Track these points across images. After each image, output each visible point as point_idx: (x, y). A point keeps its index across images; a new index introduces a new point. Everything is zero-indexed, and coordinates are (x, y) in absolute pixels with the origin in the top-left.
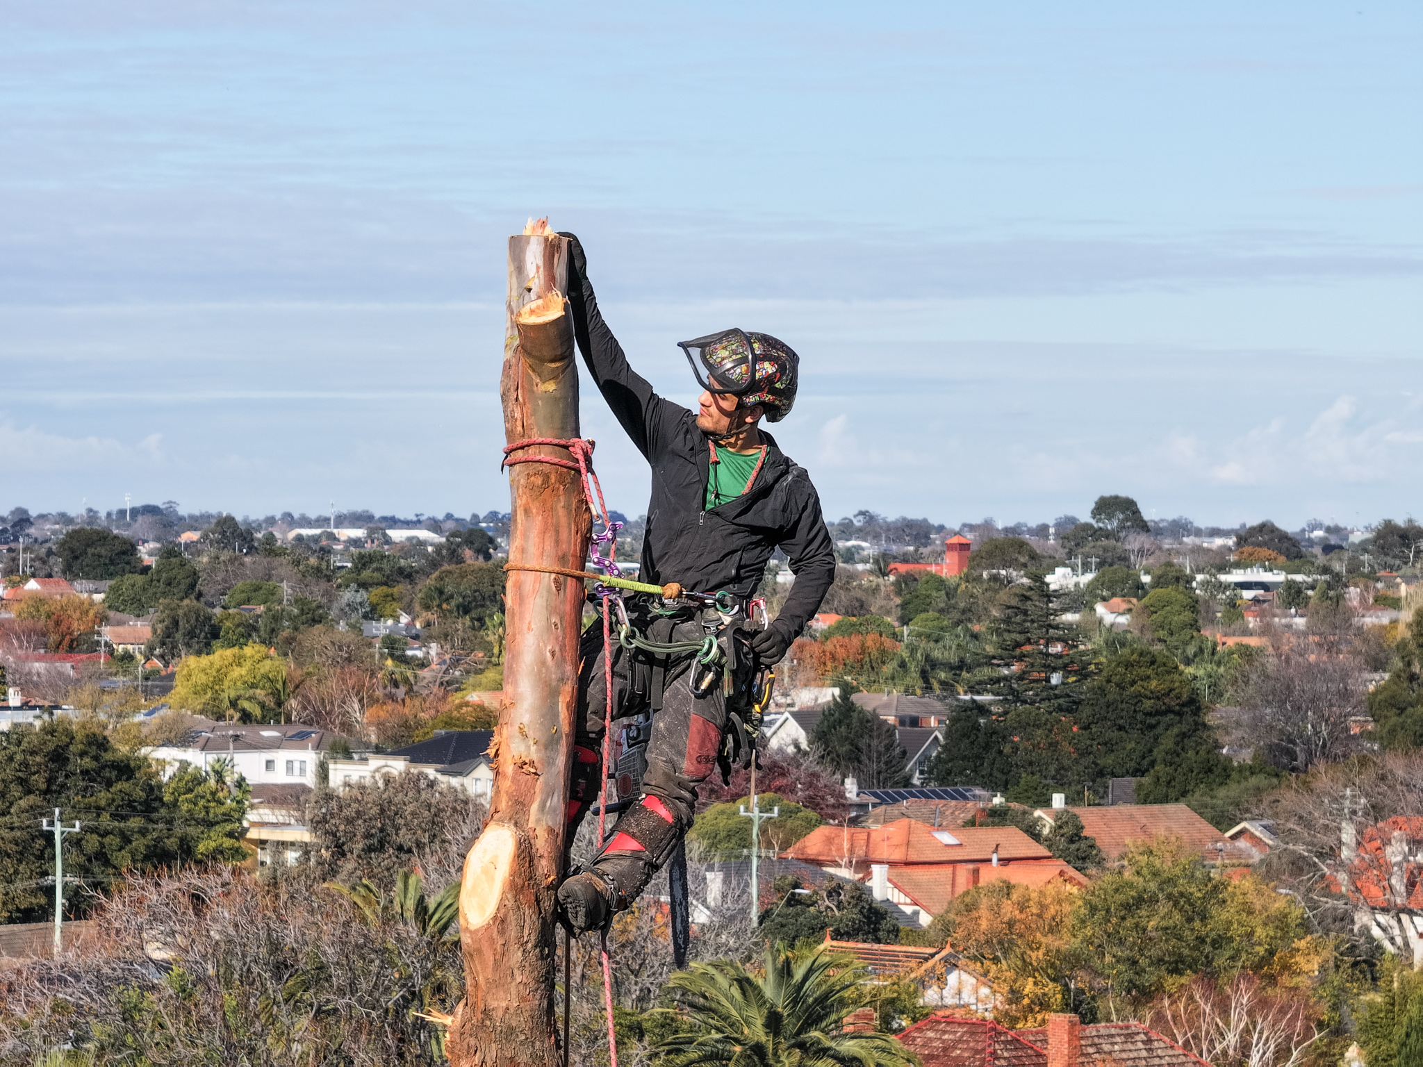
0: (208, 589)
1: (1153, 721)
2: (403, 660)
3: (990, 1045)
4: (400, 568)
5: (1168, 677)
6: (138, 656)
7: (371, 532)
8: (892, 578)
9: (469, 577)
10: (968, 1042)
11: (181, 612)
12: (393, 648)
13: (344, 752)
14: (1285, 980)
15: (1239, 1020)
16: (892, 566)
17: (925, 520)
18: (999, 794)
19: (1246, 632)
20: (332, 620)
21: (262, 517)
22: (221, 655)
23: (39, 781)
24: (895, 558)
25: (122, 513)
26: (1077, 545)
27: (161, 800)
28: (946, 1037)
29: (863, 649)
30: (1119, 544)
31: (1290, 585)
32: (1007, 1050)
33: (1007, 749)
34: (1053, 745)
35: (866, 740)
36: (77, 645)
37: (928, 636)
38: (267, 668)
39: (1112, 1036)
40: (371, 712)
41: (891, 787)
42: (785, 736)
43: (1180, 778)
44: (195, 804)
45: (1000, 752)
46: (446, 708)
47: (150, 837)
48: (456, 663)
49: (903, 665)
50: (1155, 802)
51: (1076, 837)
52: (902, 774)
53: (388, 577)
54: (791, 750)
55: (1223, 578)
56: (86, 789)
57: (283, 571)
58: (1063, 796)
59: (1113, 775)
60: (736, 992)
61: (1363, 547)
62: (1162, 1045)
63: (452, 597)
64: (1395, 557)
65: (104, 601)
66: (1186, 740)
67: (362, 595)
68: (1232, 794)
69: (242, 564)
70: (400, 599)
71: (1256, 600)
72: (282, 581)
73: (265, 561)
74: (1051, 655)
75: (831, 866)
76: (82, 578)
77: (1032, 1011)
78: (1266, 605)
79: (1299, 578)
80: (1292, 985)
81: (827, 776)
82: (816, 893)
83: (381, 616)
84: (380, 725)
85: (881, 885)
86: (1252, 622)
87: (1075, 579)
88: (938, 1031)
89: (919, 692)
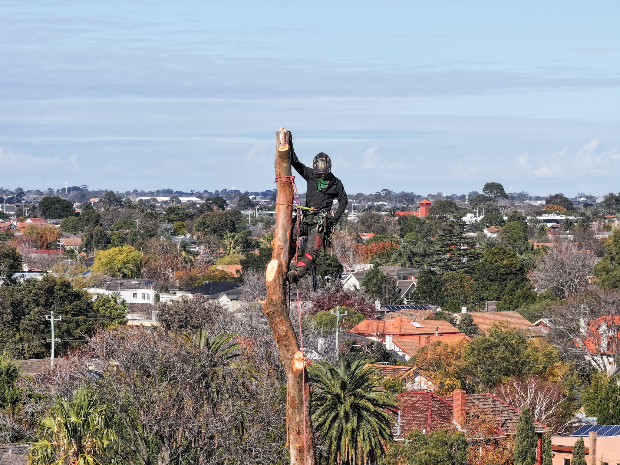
0: (105, 223)
1: (504, 277)
2: (189, 252)
3: (430, 402)
4: (186, 214)
5: (511, 259)
6: (76, 251)
7: (172, 198)
8: (397, 218)
9: (216, 217)
10: (422, 401)
11: (94, 232)
12: (185, 247)
13: (166, 290)
14: (551, 379)
15: (531, 394)
16: (397, 213)
17: (412, 193)
18: (439, 307)
19: (547, 241)
20: (159, 235)
21: (124, 192)
22: (112, 250)
23: (42, 301)
24: (399, 209)
25: (64, 190)
26: (477, 204)
27: (92, 308)
28: (413, 399)
29: (384, 248)
30: (495, 203)
31: (567, 221)
32: (437, 404)
33: (443, 289)
34: (463, 287)
35: (384, 285)
36: (50, 246)
37: (412, 243)
38: (133, 255)
39: (479, 399)
40: (177, 273)
41: (394, 305)
42: (350, 283)
43: (515, 301)
44: (106, 311)
45: (440, 290)
46: (208, 272)
47: (88, 324)
48: (211, 253)
49: (400, 254)
50: (505, 310)
51: (470, 324)
52: (399, 299)
53: (181, 218)
54: (353, 289)
55: (538, 218)
56: (61, 304)
57: (136, 215)
58: (466, 308)
59: (488, 300)
60: (329, 374)
61: (601, 205)
62: (499, 403)
63: (209, 226)
64: (613, 209)
65: (60, 227)
66: (518, 285)
67: (170, 225)
68: (536, 307)
69: (119, 212)
70: (186, 227)
71: (553, 227)
72: (136, 219)
73: (129, 210)
74: (462, 250)
75: (369, 336)
76: (50, 218)
77: (449, 391)
78: (557, 230)
79: (571, 218)
80: (554, 381)
81: (368, 299)
82: (362, 346)
83: (179, 234)
84: (181, 279)
85: (389, 344)
86: (550, 236)
87: (475, 218)
88: (410, 396)
89: (407, 266)
